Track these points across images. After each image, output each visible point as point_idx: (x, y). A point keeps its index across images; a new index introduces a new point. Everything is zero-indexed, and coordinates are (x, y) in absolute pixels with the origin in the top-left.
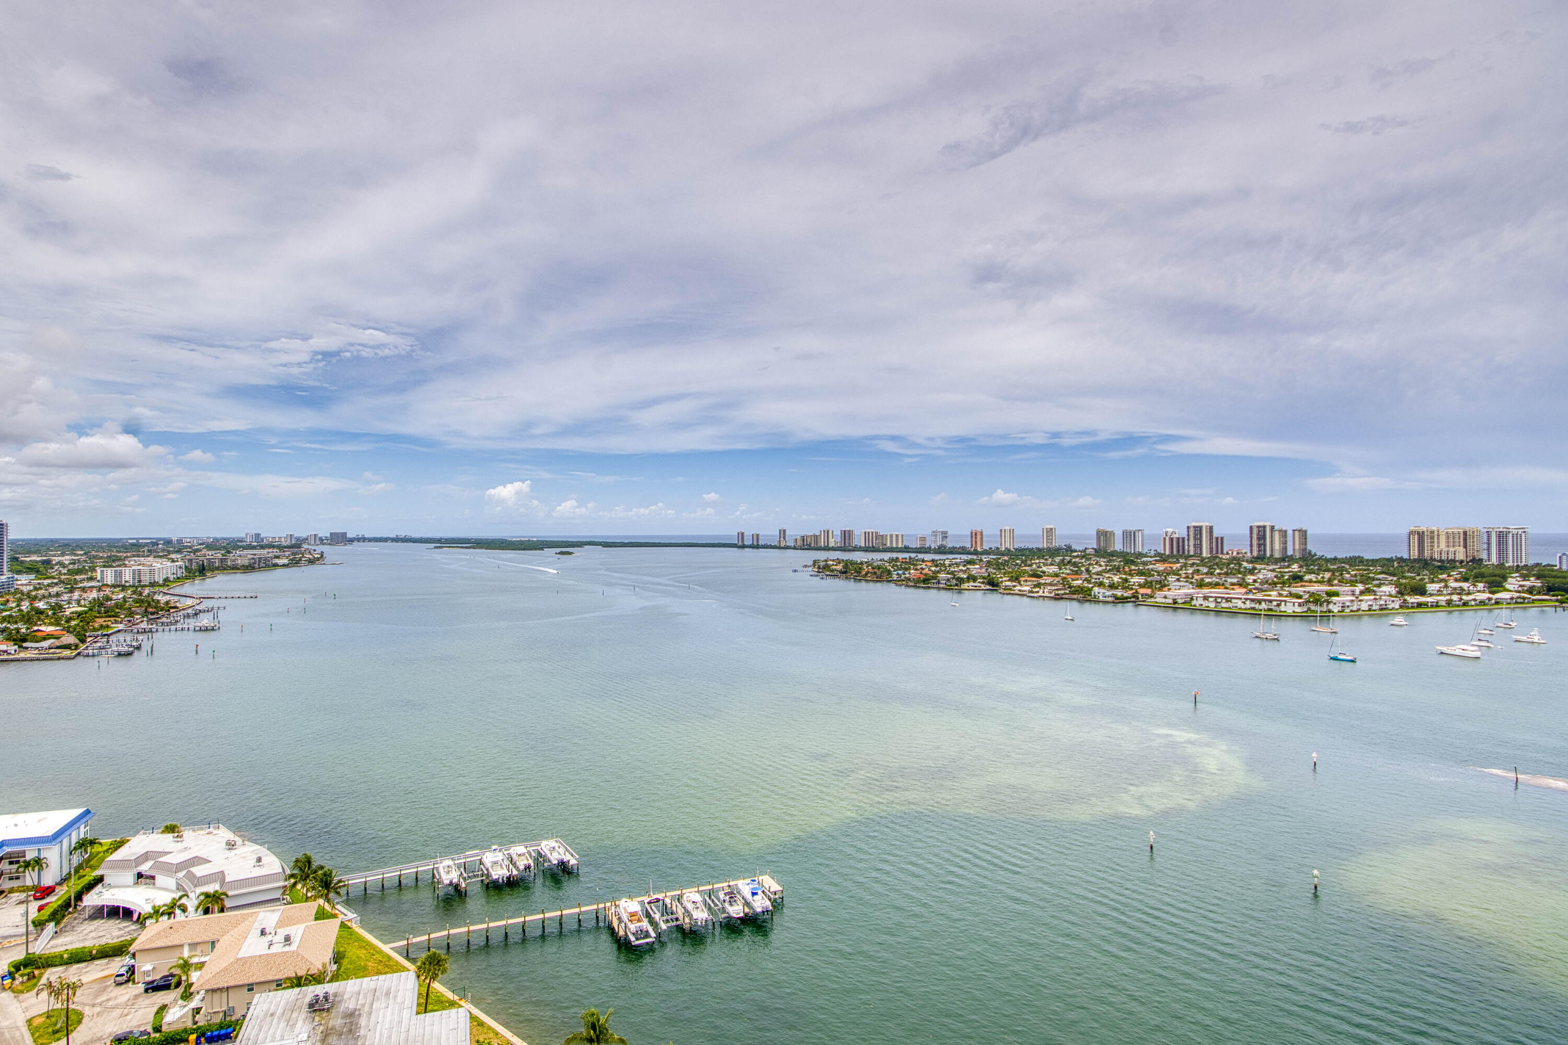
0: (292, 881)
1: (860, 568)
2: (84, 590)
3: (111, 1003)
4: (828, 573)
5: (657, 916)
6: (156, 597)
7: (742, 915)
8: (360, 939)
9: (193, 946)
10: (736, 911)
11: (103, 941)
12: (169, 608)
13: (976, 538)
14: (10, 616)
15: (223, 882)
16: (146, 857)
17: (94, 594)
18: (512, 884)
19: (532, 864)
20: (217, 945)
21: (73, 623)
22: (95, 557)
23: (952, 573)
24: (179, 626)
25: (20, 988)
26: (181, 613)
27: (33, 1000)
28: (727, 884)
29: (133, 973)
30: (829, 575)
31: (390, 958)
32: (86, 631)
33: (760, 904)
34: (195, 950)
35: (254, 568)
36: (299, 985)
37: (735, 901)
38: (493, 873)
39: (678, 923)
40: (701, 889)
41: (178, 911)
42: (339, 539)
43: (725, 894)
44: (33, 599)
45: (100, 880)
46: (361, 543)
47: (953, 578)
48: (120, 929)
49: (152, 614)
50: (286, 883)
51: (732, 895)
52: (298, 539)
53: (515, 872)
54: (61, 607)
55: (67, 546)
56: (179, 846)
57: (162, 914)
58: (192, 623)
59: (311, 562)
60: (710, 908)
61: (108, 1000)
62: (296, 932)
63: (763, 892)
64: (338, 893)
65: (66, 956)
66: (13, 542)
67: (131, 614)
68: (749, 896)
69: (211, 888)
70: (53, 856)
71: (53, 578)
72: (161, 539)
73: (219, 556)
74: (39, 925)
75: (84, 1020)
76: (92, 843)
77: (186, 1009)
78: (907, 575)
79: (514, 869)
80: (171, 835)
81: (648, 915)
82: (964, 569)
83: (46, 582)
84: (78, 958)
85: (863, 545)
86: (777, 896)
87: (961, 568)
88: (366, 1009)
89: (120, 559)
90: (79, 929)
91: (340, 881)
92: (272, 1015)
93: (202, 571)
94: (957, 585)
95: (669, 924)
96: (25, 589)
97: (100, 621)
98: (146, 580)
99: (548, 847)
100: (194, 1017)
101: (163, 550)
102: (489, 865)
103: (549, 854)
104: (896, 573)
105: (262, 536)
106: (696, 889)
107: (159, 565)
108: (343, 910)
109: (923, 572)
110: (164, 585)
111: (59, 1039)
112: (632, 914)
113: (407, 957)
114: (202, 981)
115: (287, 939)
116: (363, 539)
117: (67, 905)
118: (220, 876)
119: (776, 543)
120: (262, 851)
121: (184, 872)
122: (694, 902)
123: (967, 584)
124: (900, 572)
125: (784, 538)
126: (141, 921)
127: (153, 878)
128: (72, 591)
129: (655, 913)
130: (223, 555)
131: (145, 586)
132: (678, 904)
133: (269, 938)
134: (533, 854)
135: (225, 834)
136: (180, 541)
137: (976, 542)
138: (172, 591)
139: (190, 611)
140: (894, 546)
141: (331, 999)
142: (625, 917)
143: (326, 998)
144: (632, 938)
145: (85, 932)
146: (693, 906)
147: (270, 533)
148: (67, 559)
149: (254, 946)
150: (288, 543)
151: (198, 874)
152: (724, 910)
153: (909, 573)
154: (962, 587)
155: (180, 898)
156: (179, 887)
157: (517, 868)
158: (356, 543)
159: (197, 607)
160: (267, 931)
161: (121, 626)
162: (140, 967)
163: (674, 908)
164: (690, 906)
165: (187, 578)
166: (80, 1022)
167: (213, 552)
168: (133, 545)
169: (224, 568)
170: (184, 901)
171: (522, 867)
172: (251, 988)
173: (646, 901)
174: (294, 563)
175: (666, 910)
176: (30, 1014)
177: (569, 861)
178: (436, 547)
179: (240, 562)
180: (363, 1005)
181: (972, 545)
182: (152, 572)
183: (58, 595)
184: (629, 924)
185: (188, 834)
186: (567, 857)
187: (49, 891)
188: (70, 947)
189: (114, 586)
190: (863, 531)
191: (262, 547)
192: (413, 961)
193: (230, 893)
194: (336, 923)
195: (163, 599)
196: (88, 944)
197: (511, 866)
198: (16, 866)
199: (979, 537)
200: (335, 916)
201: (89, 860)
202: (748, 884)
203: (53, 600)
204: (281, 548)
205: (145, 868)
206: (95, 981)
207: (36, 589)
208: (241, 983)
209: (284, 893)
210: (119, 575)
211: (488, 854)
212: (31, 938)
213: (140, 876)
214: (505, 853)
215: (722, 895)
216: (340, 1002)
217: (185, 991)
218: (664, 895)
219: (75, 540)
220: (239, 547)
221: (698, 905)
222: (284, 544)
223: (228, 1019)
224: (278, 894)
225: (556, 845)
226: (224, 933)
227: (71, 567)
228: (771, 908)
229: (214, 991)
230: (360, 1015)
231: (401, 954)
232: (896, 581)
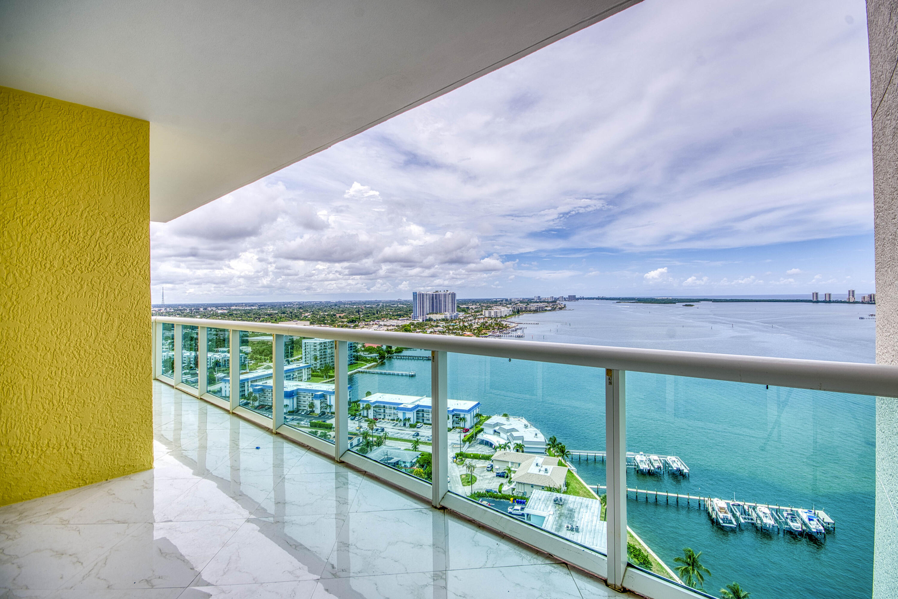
0: (549, 446)
2: (479, 319)
3: (486, 477)
5: (738, 514)
6: (502, 322)
7: (800, 530)
8: (576, 479)
9: (513, 463)
10: (796, 526)
11: (483, 453)
12: (507, 327)
14: (457, 328)
15: (523, 441)
16: (497, 424)
17: (482, 321)
18: (650, 473)
19: (662, 467)
20: (521, 465)
21: (476, 331)
22: (483, 306)
24: (510, 335)
25: (459, 463)
26: (510, 329)
27: (462, 469)
28: (790, 508)
29: (492, 468)
31: (589, 492)
32: (479, 334)
33: (814, 526)
34: (513, 465)
35: (537, 311)
36: (550, 491)
37: (795, 520)
38: (641, 466)
39: (752, 521)
40: (770, 506)
41: (507, 448)
42: (572, 298)
43: (788, 514)
44: (464, 322)
45: (482, 430)
46: (582, 300)
48: (489, 450)
49: (501, 329)
50: (547, 447)
51: (793, 517)
52: (555, 298)
53: (652, 468)
54: (472, 325)
55: (474, 302)
56: (508, 423)
57: (502, 448)
58: (514, 334)
59: (561, 309)
60: (776, 520)
61: (485, 476)
62: (550, 468)
63: (818, 520)
64: (567, 457)
65: (472, 455)
66: (458, 300)
67: (494, 329)
68: (806, 520)
69: (519, 442)
70: (468, 417)
71: (470, 314)
72: (503, 299)
73: (525, 306)
74: (464, 442)
75: (477, 481)
76: (480, 415)
77: (510, 487)
79: (651, 467)
80: (505, 418)
81: (732, 511)
83: (468, 315)
84: (476, 457)
86: (830, 526)
88: (577, 510)
89: (490, 307)
90: (476, 446)
91: (568, 452)
92: (540, 500)
93: (518, 312)
95: (747, 521)
96: (461, 318)
97: (484, 331)
98: (499, 315)
99: (671, 460)
100: (512, 491)
101: (505, 303)
102: (638, 461)
103: (671, 463)
105: (541, 297)
106: (767, 506)
107: (503, 310)
108: (570, 464)
110: (505, 318)
111: (469, 485)
112: (721, 508)
113: (598, 493)
114: (515, 478)
115: (546, 470)
116: (583, 298)
117: (472, 437)
118: (522, 438)
119: (845, 299)
120: (538, 432)
121: (510, 433)
122: (764, 513)
125: (853, 297)
126: (495, 449)
127: (499, 433)
128: (475, 319)
129: (736, 512)
130: (526, 306)
131: (498, 318)
132: (753, 511)
133: (539, 468)
134: (662, 461)
135: (524, 421)
136: (511, 300)
138: (507, 320)
139: (514, 329)
141: (563, 501)
142: (716, 509)
143: (561, 499)
144: (721, 522)
145: (478, 448)
146: (763, 514)
147: (543, 296)
148: (474, 307)
149: (534, 470)
150: (551, 300)
151: (515, 435)
152: (787, 523)
155: (508, 443)
156: (508, 439)
157: (654, 467)
158: (580, 300)
159: (516, 327)
160: (539, 465)
161: (491, 334)
162: (495, 466)
163: (750, 512)
164: (761, 515)
165: (513, 315)
166: (476, 481)
167: (522, 304)
168: (495, 301)
169: (527, 311)
170: (509, 444)
171: (656, 467)
172: (532, 486)
173: (731, 504)
174: (554, 309)
175: (744, 512)
176: (461, 473)
177: (683, 470)
178: (617, 302)
179: (532, 308)
180: (576, 508)
182: (501, 312)
183: (471, 320)
184: (719, 513)
185: (511, 419)
186: (682, 468)
187: (467, 430)
188: (473, 452)
189: (488, 318)
191: (541, 302)
192: (600, 496)
193: (525, 446)
194: (566, 469)
195: (505, 323)
196: (479, 453)
197: (650, 465)
198: (458, 419)
200: (566, 466)
201: (479, 422)
202: (806, 512)
203: (470, 322)
204: (548, 302)
205: (497, 428)
206: (481, 467)
207: (464, 318)
208: (529, 483)
209: (546, 451)
210: (490, 313)
211: (638, 456)
212: (462, 446)
213: (495, 431)
214: (648, 457)
215: (785, 514)
216: (567, 503)
217: (510, 480)
218: (743, 503)
219: (477, 299)
220: (532, 302)
221: (767, 515)
222: (549, 301)
223: (524, 496)
224: (543, 451)
225: (676, 460)
226: (523, 461)
227: (475, 310)
228: (823, 531)
229: (519, 483)
230: (575, 512)
231: (595, 491)
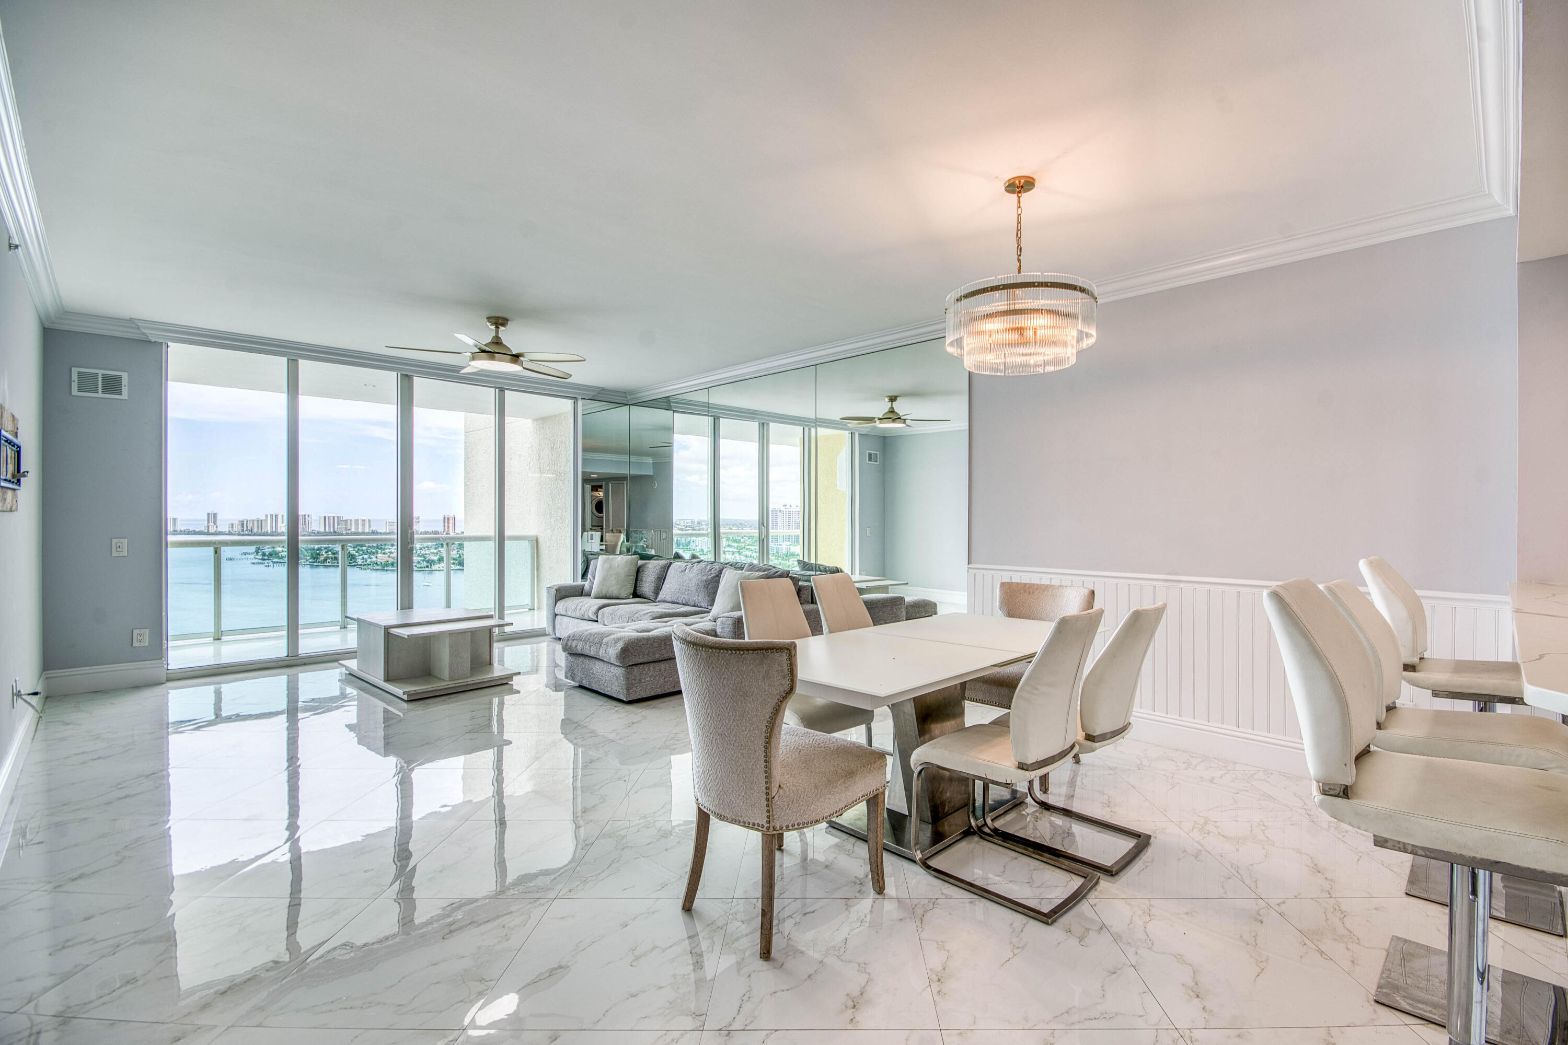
1: (318, 554)
4: (276, 560)
13: (448, 523)
23: (424, 556)
30: (277, 562)
47: (423, 561)
78: (374, 559)
82: (435, 551)
85: (323, 530)
87: (432, 550)
94: (427, 567)
104: (361, 557)
109: (391, 555)
119: (203, 529)
123: (438, 565)
124: (366, 557)
125: (215, 522)
137: (448, 527)
140: (360, 530)
153: (377, 557)
154: (433, 568)
181: (444, 529)
190: (323, 515)
199: (451, 521)
232: (361, 565)
